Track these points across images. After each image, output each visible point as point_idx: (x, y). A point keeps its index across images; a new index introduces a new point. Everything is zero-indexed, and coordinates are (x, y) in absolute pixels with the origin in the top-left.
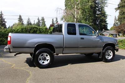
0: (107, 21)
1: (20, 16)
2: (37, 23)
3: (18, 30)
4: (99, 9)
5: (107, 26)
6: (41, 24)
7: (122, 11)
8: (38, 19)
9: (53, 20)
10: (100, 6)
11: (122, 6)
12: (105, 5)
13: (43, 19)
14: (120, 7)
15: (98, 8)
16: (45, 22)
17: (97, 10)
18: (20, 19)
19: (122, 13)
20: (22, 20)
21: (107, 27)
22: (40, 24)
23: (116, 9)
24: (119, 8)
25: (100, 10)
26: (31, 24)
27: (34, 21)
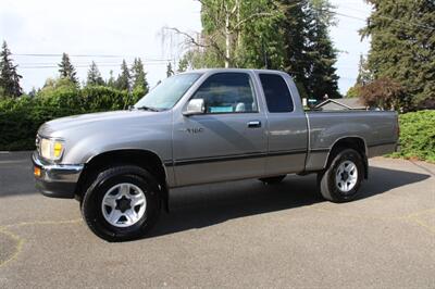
0: (335, 70)
1: (65, 58)
2: (120, 78)
3: (50, 100)
4: (311, 33)
5: (336, 83)
6: (132, 82)
7: (379, 38)
8: (124, 66)
9: (169, 67)
10: (313, 22)
11: (380, 24)
12: (331, 21)
13: (139, 67)
14: (373, 26)
15: (307, 28)
16: (144, 75)
17: (305, 34)
18: (66, 67)
19: (379, 46)
20: (71, 69)
21: (337, 88)
22: (130, 80)
23: (361, 31)
24: (370, 29)
25: (315, 34)
26: (100, 82)
27: (110, 73)
